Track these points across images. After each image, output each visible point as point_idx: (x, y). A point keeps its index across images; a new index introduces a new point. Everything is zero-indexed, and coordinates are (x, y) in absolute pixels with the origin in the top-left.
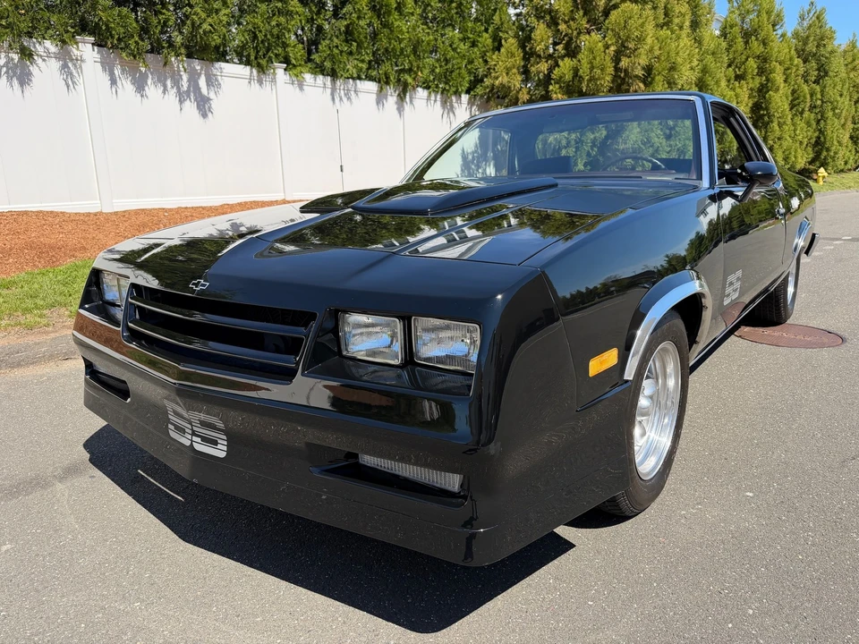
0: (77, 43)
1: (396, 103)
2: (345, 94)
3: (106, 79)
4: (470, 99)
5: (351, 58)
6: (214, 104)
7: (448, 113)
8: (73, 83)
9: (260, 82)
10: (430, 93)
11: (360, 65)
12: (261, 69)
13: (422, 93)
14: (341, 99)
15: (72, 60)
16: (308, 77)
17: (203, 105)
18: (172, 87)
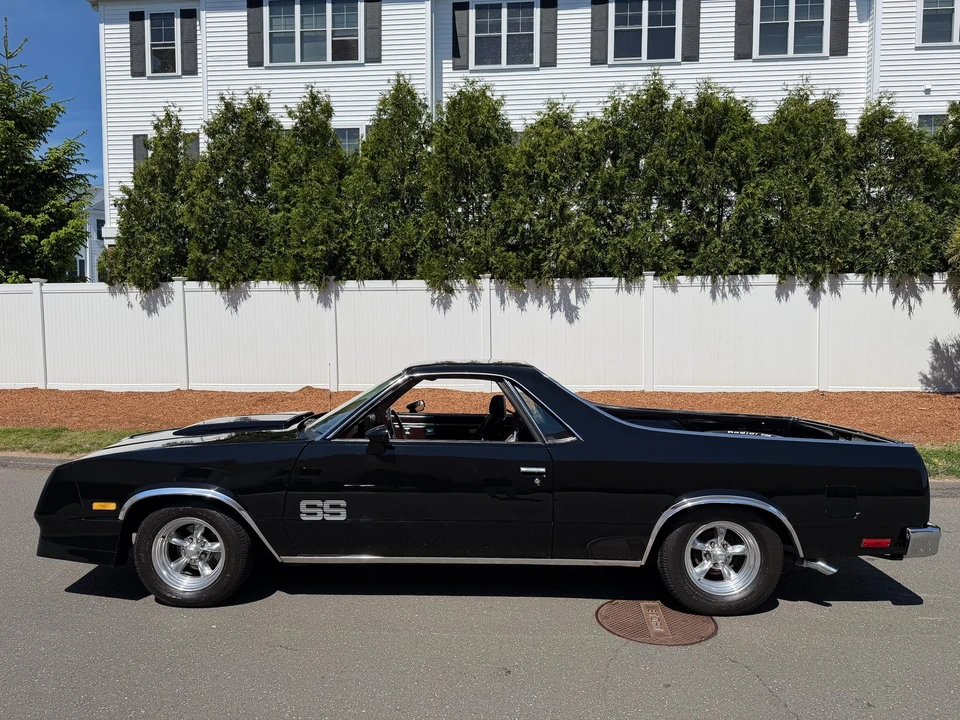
1: (809, 293)
3: (496, 300)
6: (580, 312)
7: (906, 298)
9: (629, 290)
10: (868, 277)
12: (629, 279)
13: (853, 278)
15: (476, 290)
16: (682, 279)
17: (571, 314)
18: (547, 301)
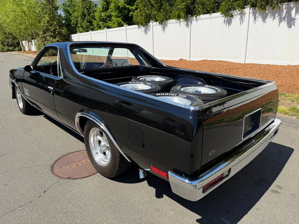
0: (245, 8)
3: (252, 18)
8: (243, 22)
15: (243, 14)
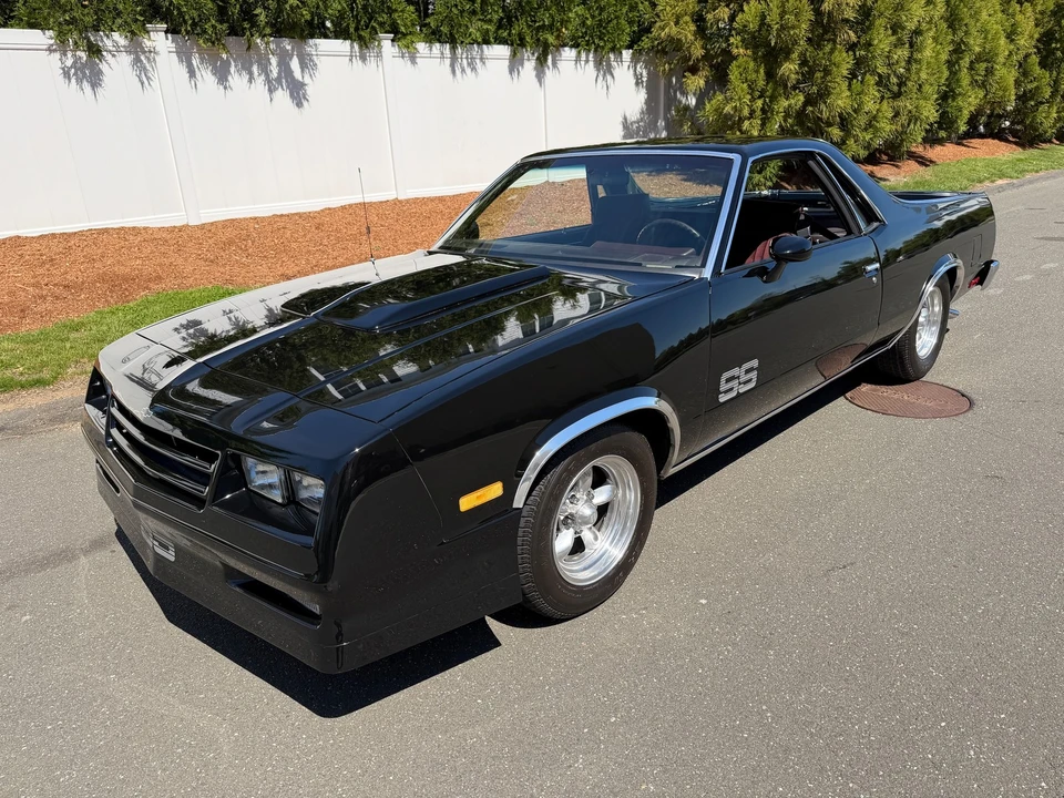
0: (148, 32)
1: (535, 68)
2: (469, 64)
3: (183, 71)
4: (633, 54)
5: (474, 19)
6: (310, 90)
7: (604, 76)
8: (148, 78)
9: (363, 58)
10: (579, 52)
11: (485, 27)
12: (364, 43)
13: (568, 53)
14: (463, 70)
15: (144, 52)
16: (421, 47)
17: (298, 93)
18: (260, 75)
